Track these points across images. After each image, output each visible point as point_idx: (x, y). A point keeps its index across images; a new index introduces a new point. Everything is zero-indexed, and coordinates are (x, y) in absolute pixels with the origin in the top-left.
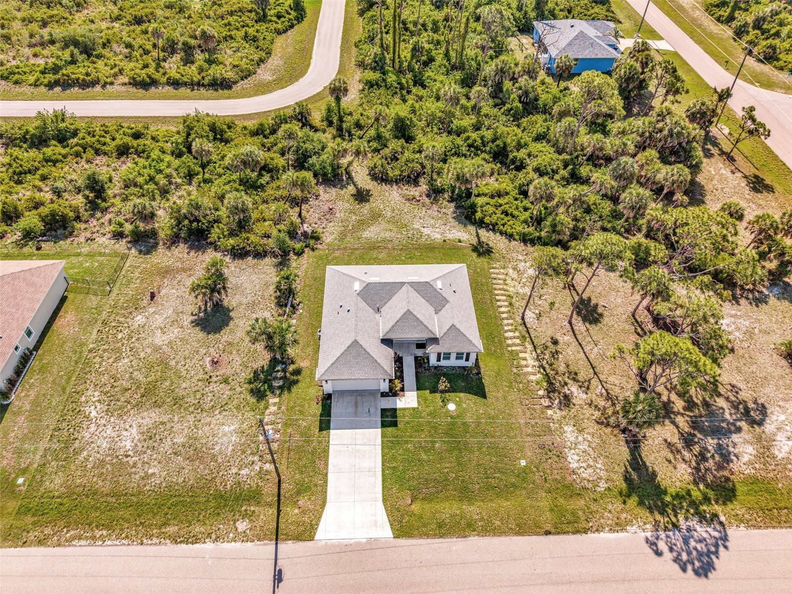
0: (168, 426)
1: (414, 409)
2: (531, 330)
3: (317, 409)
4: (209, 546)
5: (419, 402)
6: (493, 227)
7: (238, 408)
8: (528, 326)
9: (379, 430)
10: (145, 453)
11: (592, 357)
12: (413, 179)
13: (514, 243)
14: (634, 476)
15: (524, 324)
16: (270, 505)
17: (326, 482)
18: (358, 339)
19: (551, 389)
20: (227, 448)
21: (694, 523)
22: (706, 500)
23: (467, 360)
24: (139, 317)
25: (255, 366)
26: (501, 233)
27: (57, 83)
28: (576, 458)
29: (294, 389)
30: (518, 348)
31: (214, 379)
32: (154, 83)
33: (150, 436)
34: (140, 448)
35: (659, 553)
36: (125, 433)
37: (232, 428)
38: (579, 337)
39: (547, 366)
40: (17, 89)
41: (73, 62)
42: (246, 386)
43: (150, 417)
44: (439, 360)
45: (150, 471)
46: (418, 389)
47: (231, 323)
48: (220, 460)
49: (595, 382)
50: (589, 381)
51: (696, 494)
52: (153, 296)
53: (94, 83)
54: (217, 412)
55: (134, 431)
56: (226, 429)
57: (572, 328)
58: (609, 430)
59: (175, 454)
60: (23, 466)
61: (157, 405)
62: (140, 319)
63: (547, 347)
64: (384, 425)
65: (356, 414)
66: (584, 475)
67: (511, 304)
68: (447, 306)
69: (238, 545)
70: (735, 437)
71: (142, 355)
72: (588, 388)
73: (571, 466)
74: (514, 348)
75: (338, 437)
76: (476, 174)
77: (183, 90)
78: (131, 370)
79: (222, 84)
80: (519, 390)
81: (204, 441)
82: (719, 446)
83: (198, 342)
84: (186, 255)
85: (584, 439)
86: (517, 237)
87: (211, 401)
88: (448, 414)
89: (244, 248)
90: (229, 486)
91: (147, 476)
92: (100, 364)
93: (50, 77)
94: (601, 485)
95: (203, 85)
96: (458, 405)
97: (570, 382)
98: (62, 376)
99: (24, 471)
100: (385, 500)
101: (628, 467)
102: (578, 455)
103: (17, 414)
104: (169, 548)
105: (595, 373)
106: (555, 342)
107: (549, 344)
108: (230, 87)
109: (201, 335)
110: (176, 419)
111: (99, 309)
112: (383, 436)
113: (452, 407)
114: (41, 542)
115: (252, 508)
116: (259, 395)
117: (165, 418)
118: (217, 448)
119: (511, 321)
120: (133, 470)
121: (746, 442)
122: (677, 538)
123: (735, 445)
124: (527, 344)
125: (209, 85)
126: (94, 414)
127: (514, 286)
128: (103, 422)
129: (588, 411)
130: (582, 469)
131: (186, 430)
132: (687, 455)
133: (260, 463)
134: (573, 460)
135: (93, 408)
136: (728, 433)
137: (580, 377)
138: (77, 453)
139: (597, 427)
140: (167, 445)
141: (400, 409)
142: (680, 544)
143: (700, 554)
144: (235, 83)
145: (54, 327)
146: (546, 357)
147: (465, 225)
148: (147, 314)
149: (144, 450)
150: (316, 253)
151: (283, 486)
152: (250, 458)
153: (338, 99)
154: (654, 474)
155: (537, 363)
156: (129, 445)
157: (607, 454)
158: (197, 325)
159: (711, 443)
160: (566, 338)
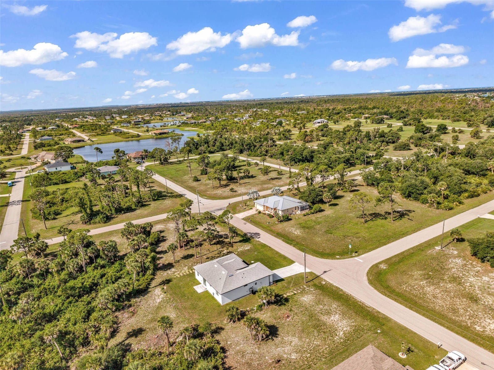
4: (334, 284)
7: (296, 301)
20: (310, 296)
24: (293, 357)
25: (278, 307)
31: (293, 313)
33: (328, 313)
34: (334, 313)
36: (335, 320)
37: (304, 299)
42: (286, 304)
43: (324, 318)
48: (315, 296)
52: (279, 361)
55: (332, 318)
61: (319, 320)
69: (328, 280)
71: (307, 340)
75: (283, 276)
78: (316, 337)
81: (315, 301)
83: (283, 328)
87: (301, 308)
90: (319, 290)
91: (338, 306)
99: (377, 333)
104: (344, 290)
109: (280, 329)
110: (316, 312)
115: (318, 284)
116: (287, 300)
117: (320, 314)
118: (313, 298)
120: (341, 310)
126: (341, 333)
128: (340, 328)
148: (289, 356)
156: (337, 316)
158: (277, 334)
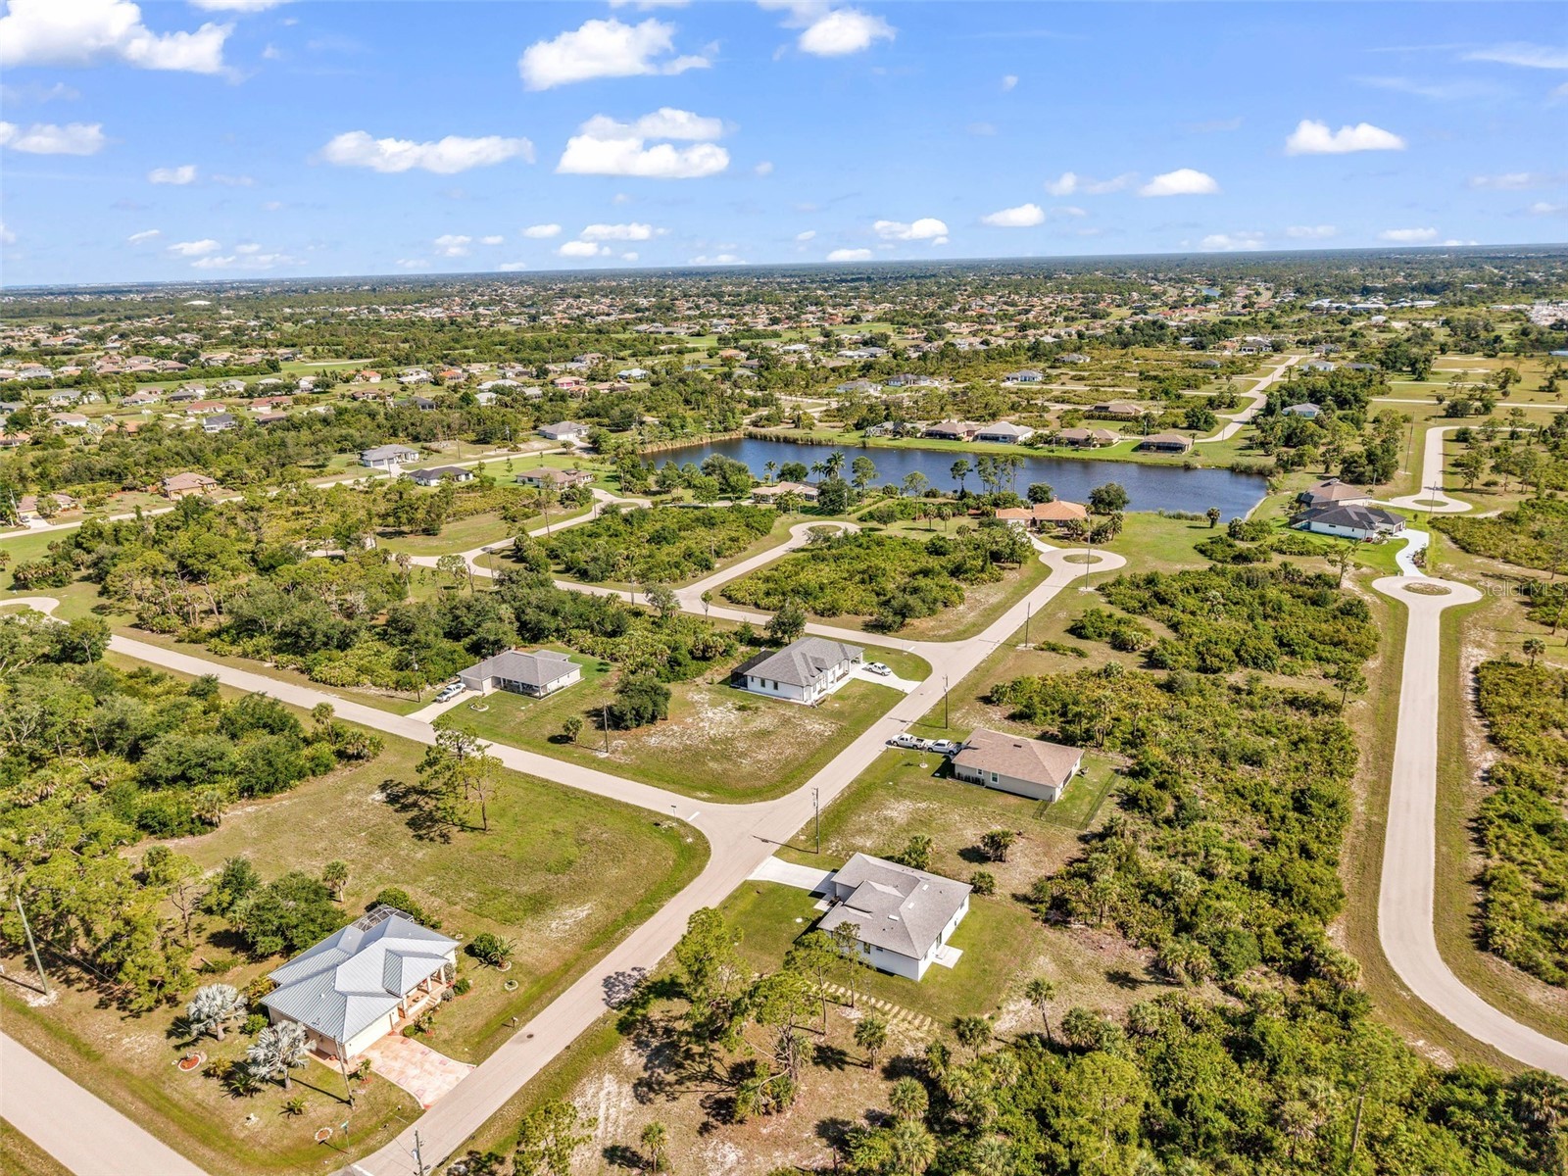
2: (836, 1004)
8: (841, 1006)
15: (846, 1005)
21: (628, 996)
22: (631, 1013)
35: (634, 969)
43: (902, 821)
51: (641, 1011)
57: (817, 1032)
67: (876, 1009)
70: (644, 1060)
82: (647, 1045)
96: (798, 925)
103: (937, 781)
113: (799, 920)
114: (849, 787)
119: (855, 998)
121: (634, 1064)
122: (631, 982)
123: (640, 1055)
126: (920, 805)
127: (897, 1025)
132: (662, 1024)
135: (925, 805)
136: (650, 1059)
142: (628, 982)
143: (614, 985)
145: (1004, 794)
154: (669, 999)
159: (655, 1043)
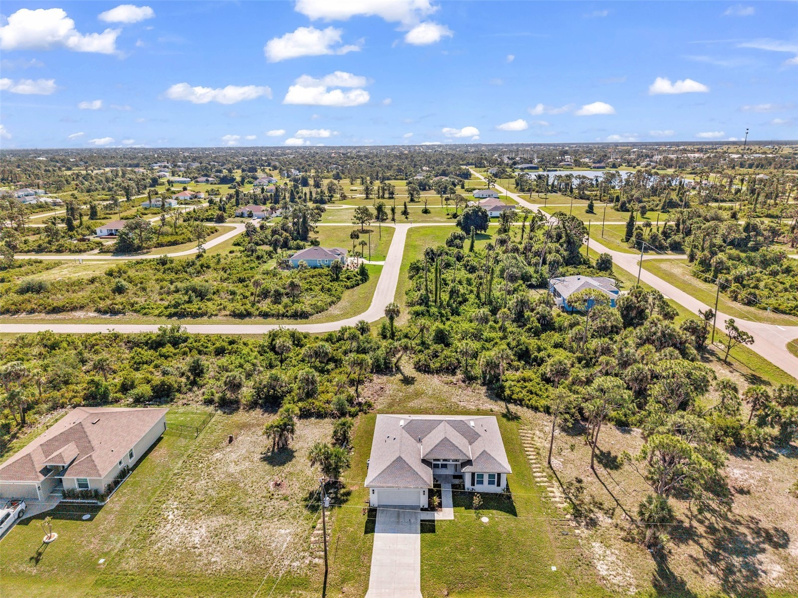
0: (233, 528)
1: (450, 521)
2: (557, 473)
3: (364, 519)
5: (455, 516)
6: (520, 402)
7: (294, 518)
8: (555, 469)
9: (418, 536)
10: (210, 546)
11: (615, 493)
12: (451, 370)
13: (539, 414)
14: (663, 583)
15: (551, 467)
16: (316, 590)
17: (369, 573)
18: (402, 456)
19: (578, 514)
20: (282, 545)
23: (499, 485)
24: (218, 454)
25: (311, 489)
26: (528, 407)
27: (175, 314)
28: (605, 567)
29: (344, 506)
30: (546, 484)
31: (276, 496)
32: (249, 314)
33: (216, 535)
34: (206, 543)
36: (195, 532)
37: (288, 531)
38: (602, 479)
39: (573, 498)
40: (145, 318)
41: (190, 302)
42: (303, 503)
43: (218, 521)
44: (473, 484)
45: (213, 560)
46: (454, 506)
47: (294, 460)
48: (274, 554)
49: (618, 511)
50: (614, 509)
52: (231, 440)
53: (202, 315)
54: (276, 520)
55: (203, 530)
56: (283, 531)
57: (595, 472)
58: (635, 546)
59: (236, 548)
60: (106, 550)
61: (224, 513)
62: (218, 455)
63: (572, 484)
64: (422, 531)
65: (398, 523)
66: (614, 581)
67: (538, 453)
68: (479, 439)
70: (760, 556)
71: (217, 479)
72: (613, 514)
73: (601, 573)
74: (542, 484)
75: (381, 540)
76: (502, 357)
77: (270, 320)
78: (206, 488)
79: (301, 315)
80: (548, 514)
81: (262, 540)
82: (746, 565)
83: (265, 471)
84: (260, 416)
85: (612, 553)
86: (542, 409)
87: (271, 512)
88: (482, 525)
89: (309, 410)
90: (281, 575)
91: (210, 563)
92: (182, 483)
93: (173, 310)
94: (631, 590)
95: (287, 316)
96: (491, 518)
97: (596, 510)
98: (149, 490)
99: (106, 554)
100: (422, 590)
101: (657, 576)
102: (606, 565)
103: (109, 513)
105: (618, 504)
106: (580, 481)
107: (574, 482)
108: (307, 318)
109: (268, 467)
110: (240, 523)
111: (186, 448)
112: (422, 540)
113: (485, 520)
115: (300, 592)
116: (313, 509)
117: (231, 522)
118: (273, 545)
119: (539, 465)
120: (199, 558)
121: (772, 562)
123: (761, 563)
124: (554, 482)
125: (291, 316)
126: (171, 517)
127: (541, 442)
128: (178, 523)
129: (614, 532)
130: (612, 577)
131: (248, 531)
132: (713, 568)
133: (310, 558)
134: (602, 569)
135: (171, 513)
136: (754, 553)
137: (606, 506)
138: (152, 543)
139: (623, 543)
140: (230, 542)
141: (438, 521)
144: (312, 315)
145: (149, 456)
146: (572, 491)
147: (496, 401)
148: (224, 452)
149: (209, 543)
150: (368, 415)
151: (329, 576)
152: (302, 554)
153: (392, 319)
154: (683, 583)
155: (563, 496)
156: (197, 540)
157: (635, 565)
158: (265, 460)
159: (737, 561)
160: (589, 479)
